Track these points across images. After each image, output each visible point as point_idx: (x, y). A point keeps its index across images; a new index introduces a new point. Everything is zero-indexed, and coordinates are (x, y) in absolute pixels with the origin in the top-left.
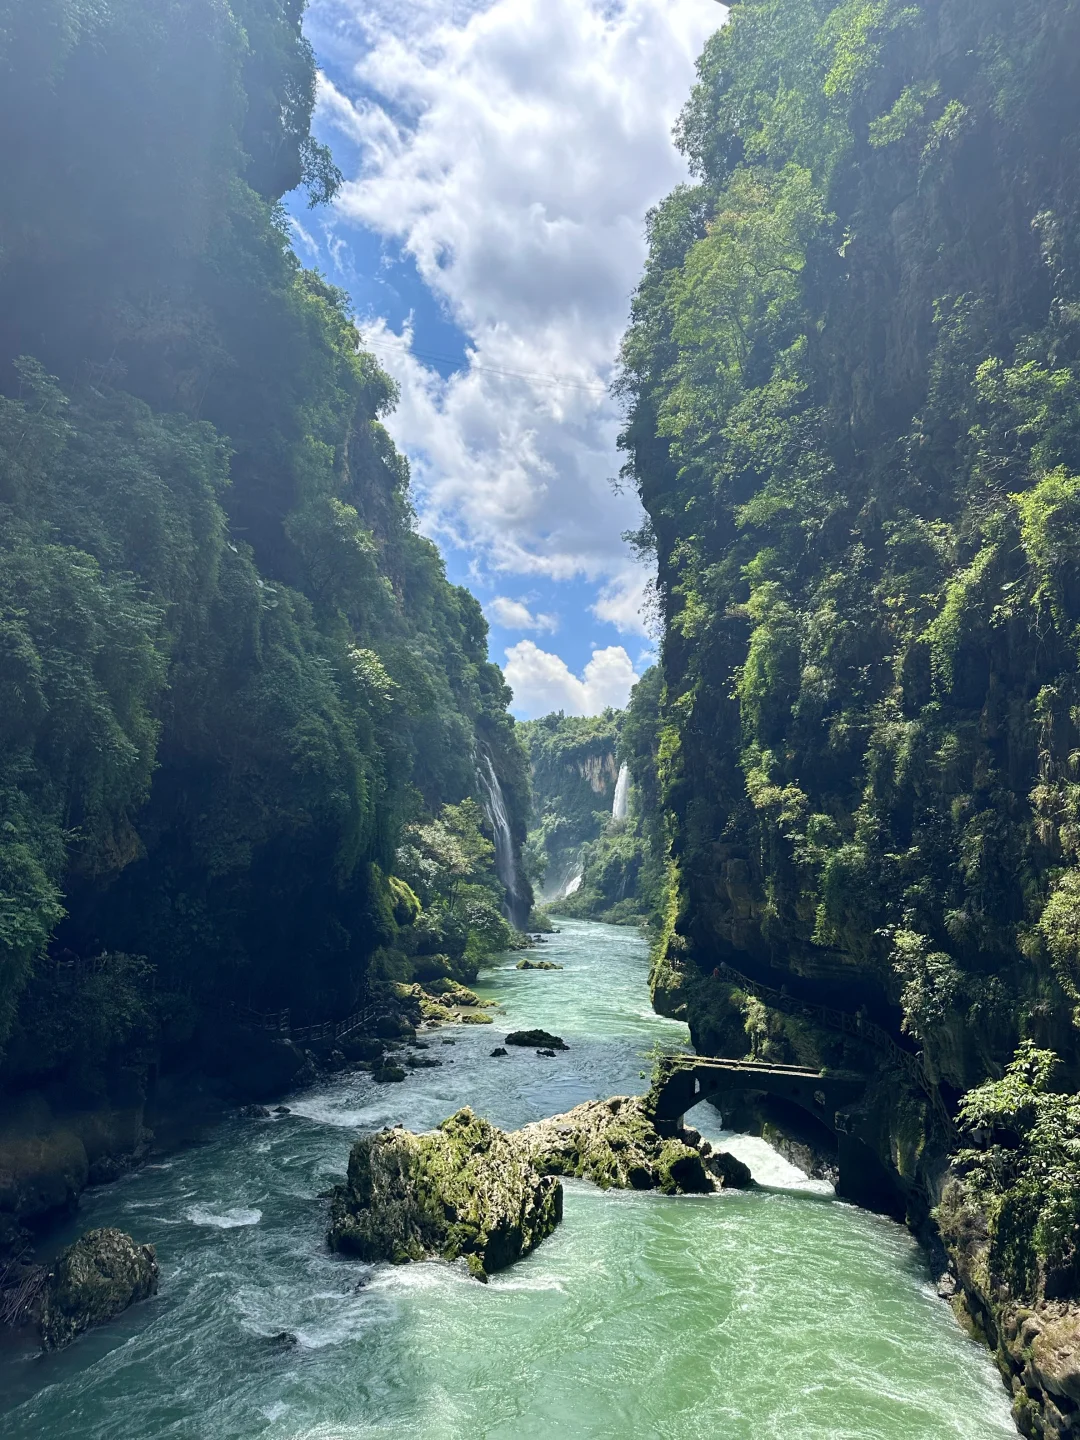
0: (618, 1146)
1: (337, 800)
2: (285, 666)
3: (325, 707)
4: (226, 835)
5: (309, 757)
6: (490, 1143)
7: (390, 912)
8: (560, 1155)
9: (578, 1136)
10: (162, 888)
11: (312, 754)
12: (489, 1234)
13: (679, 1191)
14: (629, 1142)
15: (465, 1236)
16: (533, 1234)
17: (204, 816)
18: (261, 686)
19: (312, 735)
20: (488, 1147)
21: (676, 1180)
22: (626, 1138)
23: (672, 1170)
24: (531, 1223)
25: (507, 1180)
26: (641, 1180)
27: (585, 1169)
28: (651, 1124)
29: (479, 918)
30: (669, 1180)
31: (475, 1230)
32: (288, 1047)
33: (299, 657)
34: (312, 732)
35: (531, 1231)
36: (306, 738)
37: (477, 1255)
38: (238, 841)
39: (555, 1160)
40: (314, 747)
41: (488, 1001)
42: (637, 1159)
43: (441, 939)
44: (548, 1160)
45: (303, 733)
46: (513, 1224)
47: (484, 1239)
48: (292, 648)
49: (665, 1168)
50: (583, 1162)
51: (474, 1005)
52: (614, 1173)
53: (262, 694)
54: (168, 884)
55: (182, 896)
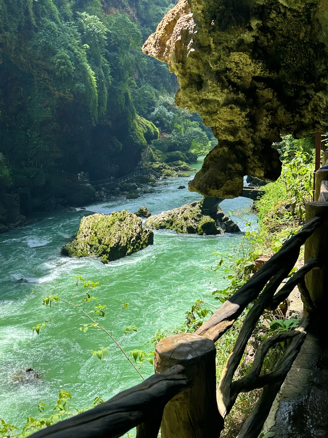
0: (186, 219)
1: (79, 87)
2: (49, 28)
3: (70, 45)
4: (39, 105)
5: (62, 69)
6: (125, 218)
7: (142, 134)
8: (165, 222)
9: (174, 216)
10: (20, 128)
11: (63, 67)
12: (111, 248)
13: (204, 234)
14: (189, 217)
15: (103, 249)
16: (133, 249)
17: (30, 97)
18: (38, 38)
19: (62, 58)
20: (124, 220)
21: (204, 230)
22: (188, 216)
23: (202, 227)
24: (133, 245)
25: (125, 230)
26: (191, 230)
27: (174, 227)
28: (201, 211)
29: (195, 135)
30: (200, 230)
31: (106, 247)
32: (88, 187)
33: (57, 23)
34: (62, 57)
35: (132, 247)
36: (59, 60)
37: (107, 255)
38: (45, 107)
39: (163, 224)
40: (64, 64)
41: (193, 169)
42: (191, 223)
43: (178, 145)
44: (161, 224)
45: (58, 58)
46: (123, 245)
47: (109, 250)
48: (53, 19)
49: (200, 226)
50: (174, 225)
51: (188, 170)
52: (182, 228)
53: (39, 42)
54: (23, 126)
55: (29, 130)
